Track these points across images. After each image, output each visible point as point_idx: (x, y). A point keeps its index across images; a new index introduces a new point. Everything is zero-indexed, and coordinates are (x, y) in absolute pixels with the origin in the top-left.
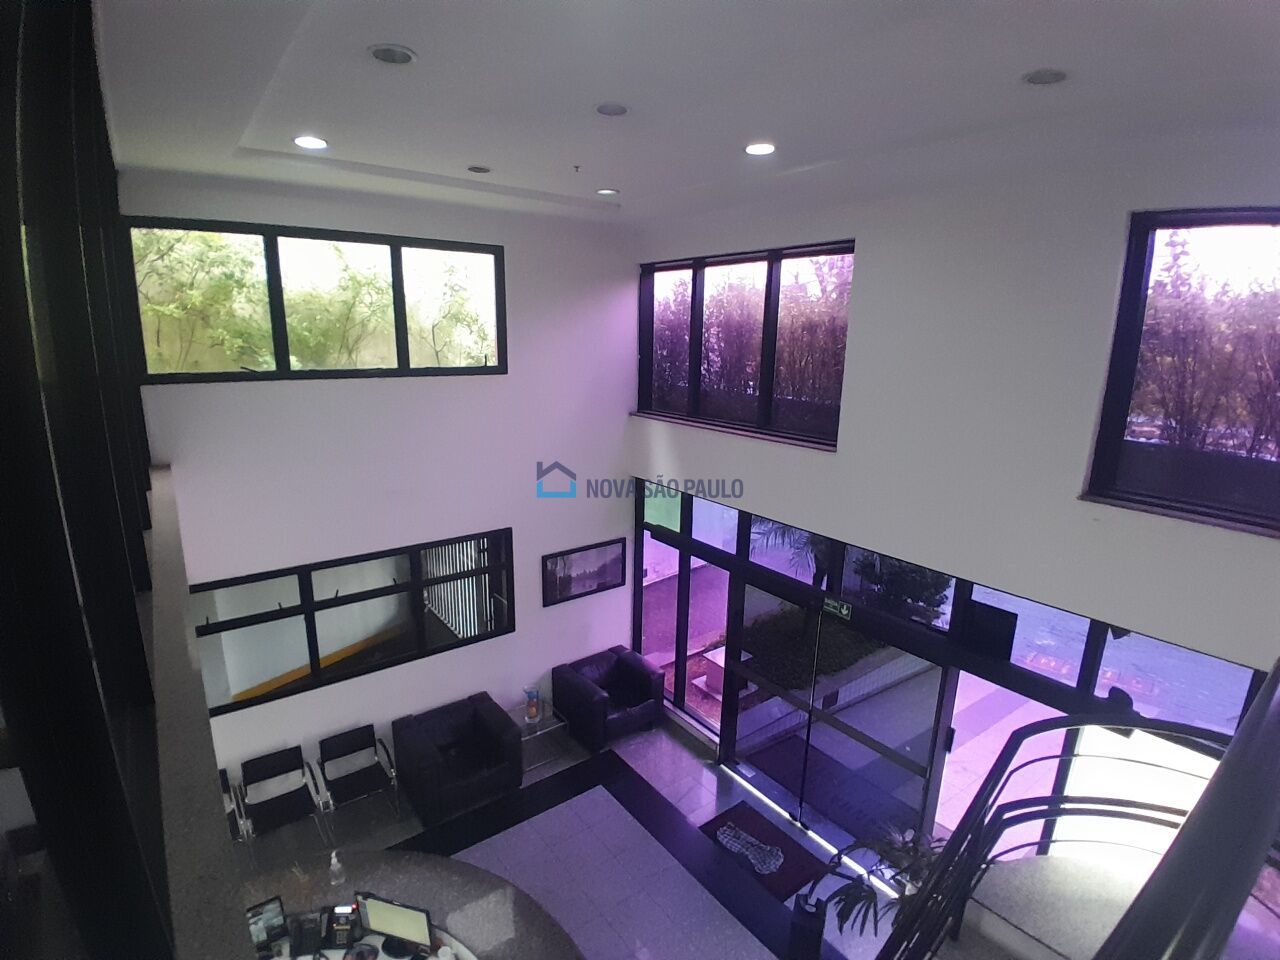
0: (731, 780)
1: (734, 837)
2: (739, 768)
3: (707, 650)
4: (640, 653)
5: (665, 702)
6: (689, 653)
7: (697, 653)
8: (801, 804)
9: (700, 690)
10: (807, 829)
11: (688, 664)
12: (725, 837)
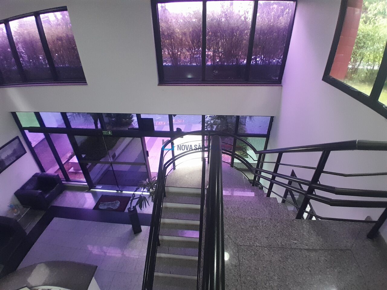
0: (96, 192)
1: (104, 205)
2: (97, 187)
3: (69, 160)
4: (45, 172)
5: (63, 182)
6: (63, 163)
7: (66, 162)
8: (118, 187)
9: (73, 172)
10: (122, 191)
11: (64, 166)
12: (101, 207)
